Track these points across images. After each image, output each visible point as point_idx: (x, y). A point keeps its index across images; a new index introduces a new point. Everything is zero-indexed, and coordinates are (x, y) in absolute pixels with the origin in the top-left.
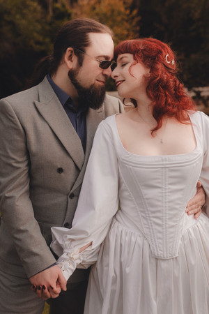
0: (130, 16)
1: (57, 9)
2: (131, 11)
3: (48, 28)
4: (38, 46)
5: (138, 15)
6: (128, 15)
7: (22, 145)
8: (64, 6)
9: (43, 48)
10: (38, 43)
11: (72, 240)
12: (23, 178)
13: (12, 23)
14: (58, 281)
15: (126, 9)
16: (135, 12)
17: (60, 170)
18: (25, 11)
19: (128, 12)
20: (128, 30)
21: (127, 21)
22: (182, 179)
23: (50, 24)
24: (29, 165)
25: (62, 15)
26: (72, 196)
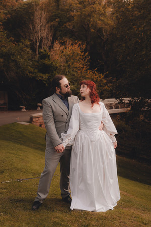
0: (84, 57)
1: (42, 52)
2: (84, 54)
3: (36, 64)
4: (31, 74)
5: (88, 56)
6: (82, 56)
7: (51, 110)
8: (45, 51)
9: (33, 75)
10: (30, 72)
11: (66, 137)
12: (53, 119)
13: (15, 61)
14: (63, 148)
15: (81, 52)
16: (87, 54)
17: (63, 115)
18: (22, 54)
19: (83, 54)
20: (83, 65)
21: (82, 59)
22: (97, 119)
23: (38, 61)
24: (54, 116)
25: (45, 56)
26: (67, 122)
